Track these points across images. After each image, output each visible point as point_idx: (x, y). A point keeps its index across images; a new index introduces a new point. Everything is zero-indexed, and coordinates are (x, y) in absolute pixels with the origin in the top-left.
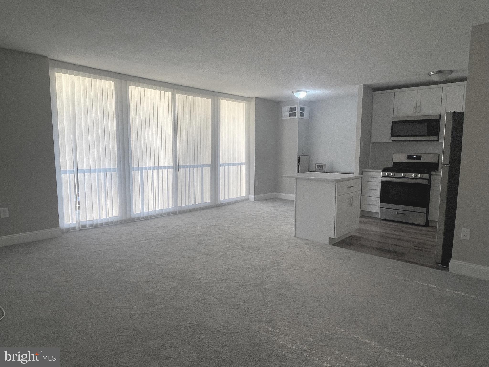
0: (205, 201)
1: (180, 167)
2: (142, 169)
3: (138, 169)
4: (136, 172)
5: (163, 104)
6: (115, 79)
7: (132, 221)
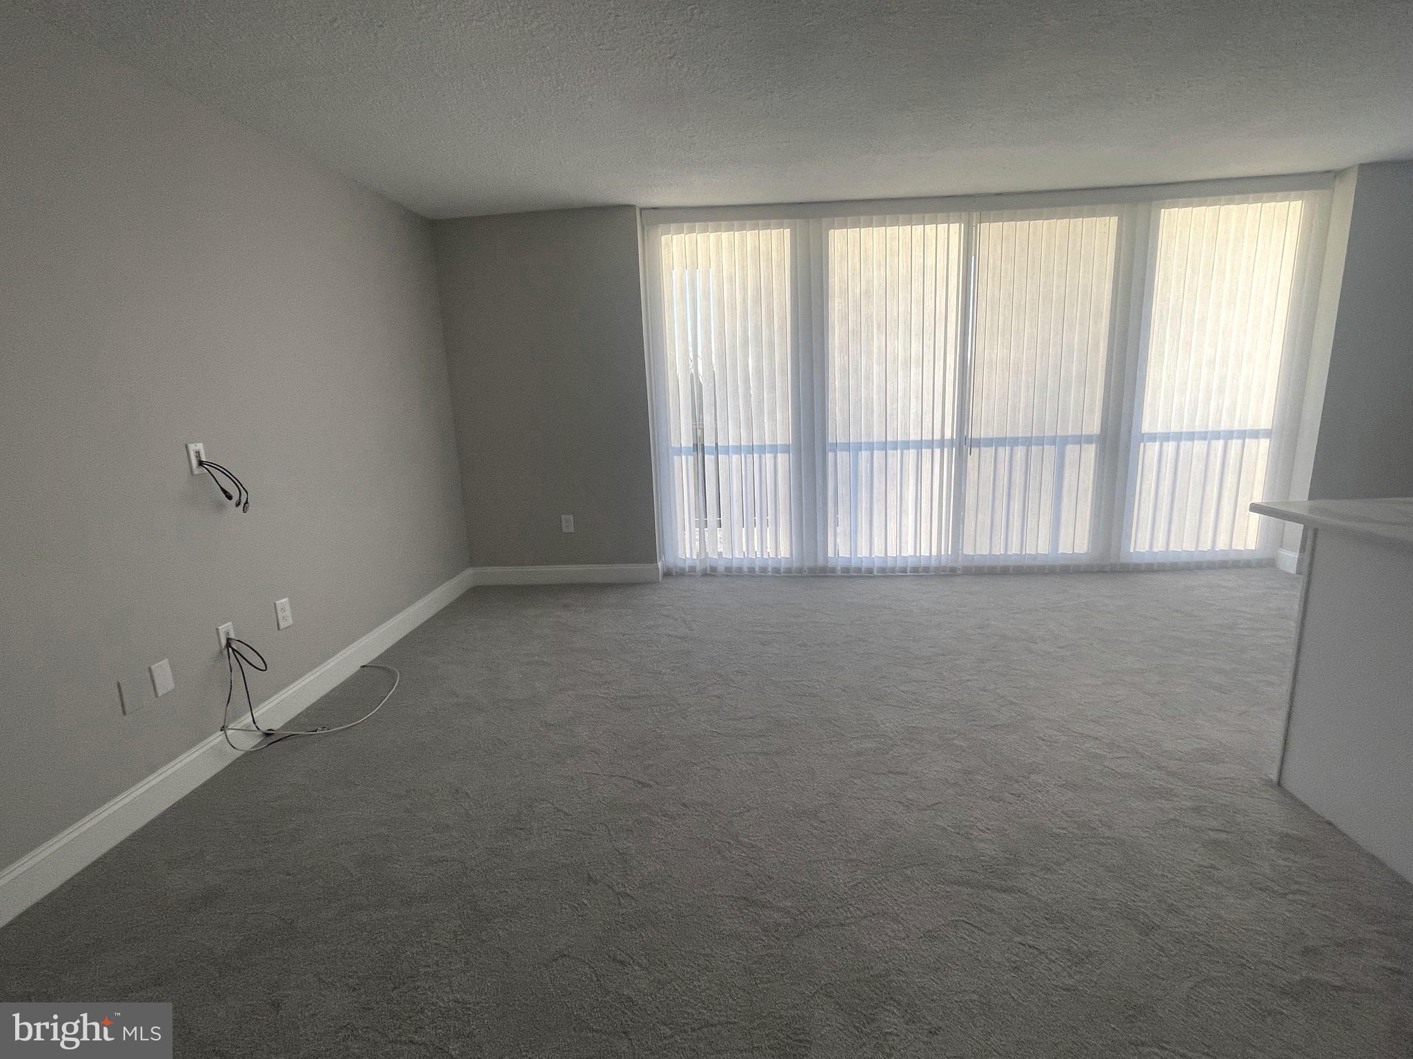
0: (1065, 548)
1: (977, 443)
2: (855, 448)
3: (847, 447)
4: (843, 456)
5: (930, 261)
6: (791, 220)
7: (829, 574)
